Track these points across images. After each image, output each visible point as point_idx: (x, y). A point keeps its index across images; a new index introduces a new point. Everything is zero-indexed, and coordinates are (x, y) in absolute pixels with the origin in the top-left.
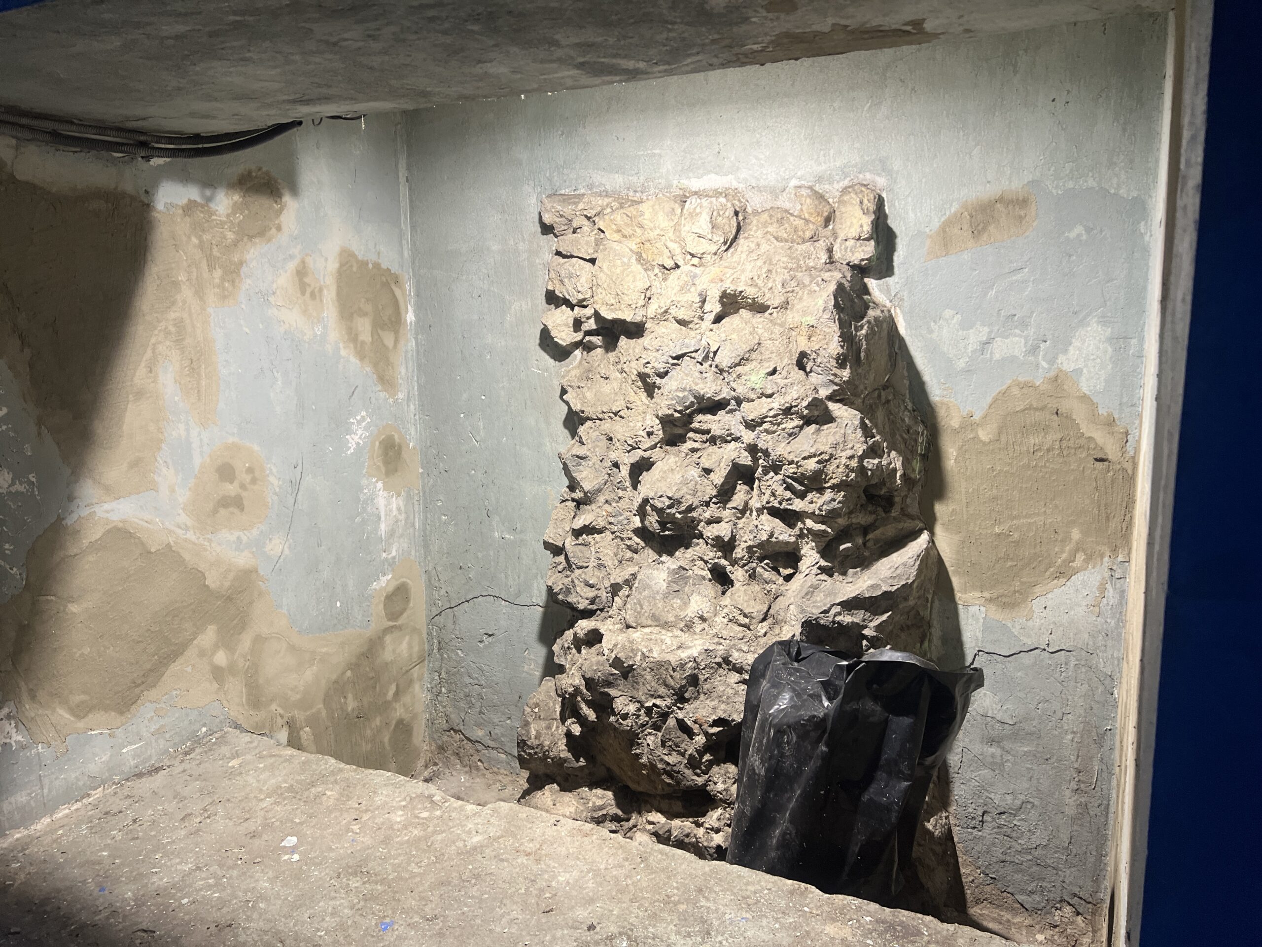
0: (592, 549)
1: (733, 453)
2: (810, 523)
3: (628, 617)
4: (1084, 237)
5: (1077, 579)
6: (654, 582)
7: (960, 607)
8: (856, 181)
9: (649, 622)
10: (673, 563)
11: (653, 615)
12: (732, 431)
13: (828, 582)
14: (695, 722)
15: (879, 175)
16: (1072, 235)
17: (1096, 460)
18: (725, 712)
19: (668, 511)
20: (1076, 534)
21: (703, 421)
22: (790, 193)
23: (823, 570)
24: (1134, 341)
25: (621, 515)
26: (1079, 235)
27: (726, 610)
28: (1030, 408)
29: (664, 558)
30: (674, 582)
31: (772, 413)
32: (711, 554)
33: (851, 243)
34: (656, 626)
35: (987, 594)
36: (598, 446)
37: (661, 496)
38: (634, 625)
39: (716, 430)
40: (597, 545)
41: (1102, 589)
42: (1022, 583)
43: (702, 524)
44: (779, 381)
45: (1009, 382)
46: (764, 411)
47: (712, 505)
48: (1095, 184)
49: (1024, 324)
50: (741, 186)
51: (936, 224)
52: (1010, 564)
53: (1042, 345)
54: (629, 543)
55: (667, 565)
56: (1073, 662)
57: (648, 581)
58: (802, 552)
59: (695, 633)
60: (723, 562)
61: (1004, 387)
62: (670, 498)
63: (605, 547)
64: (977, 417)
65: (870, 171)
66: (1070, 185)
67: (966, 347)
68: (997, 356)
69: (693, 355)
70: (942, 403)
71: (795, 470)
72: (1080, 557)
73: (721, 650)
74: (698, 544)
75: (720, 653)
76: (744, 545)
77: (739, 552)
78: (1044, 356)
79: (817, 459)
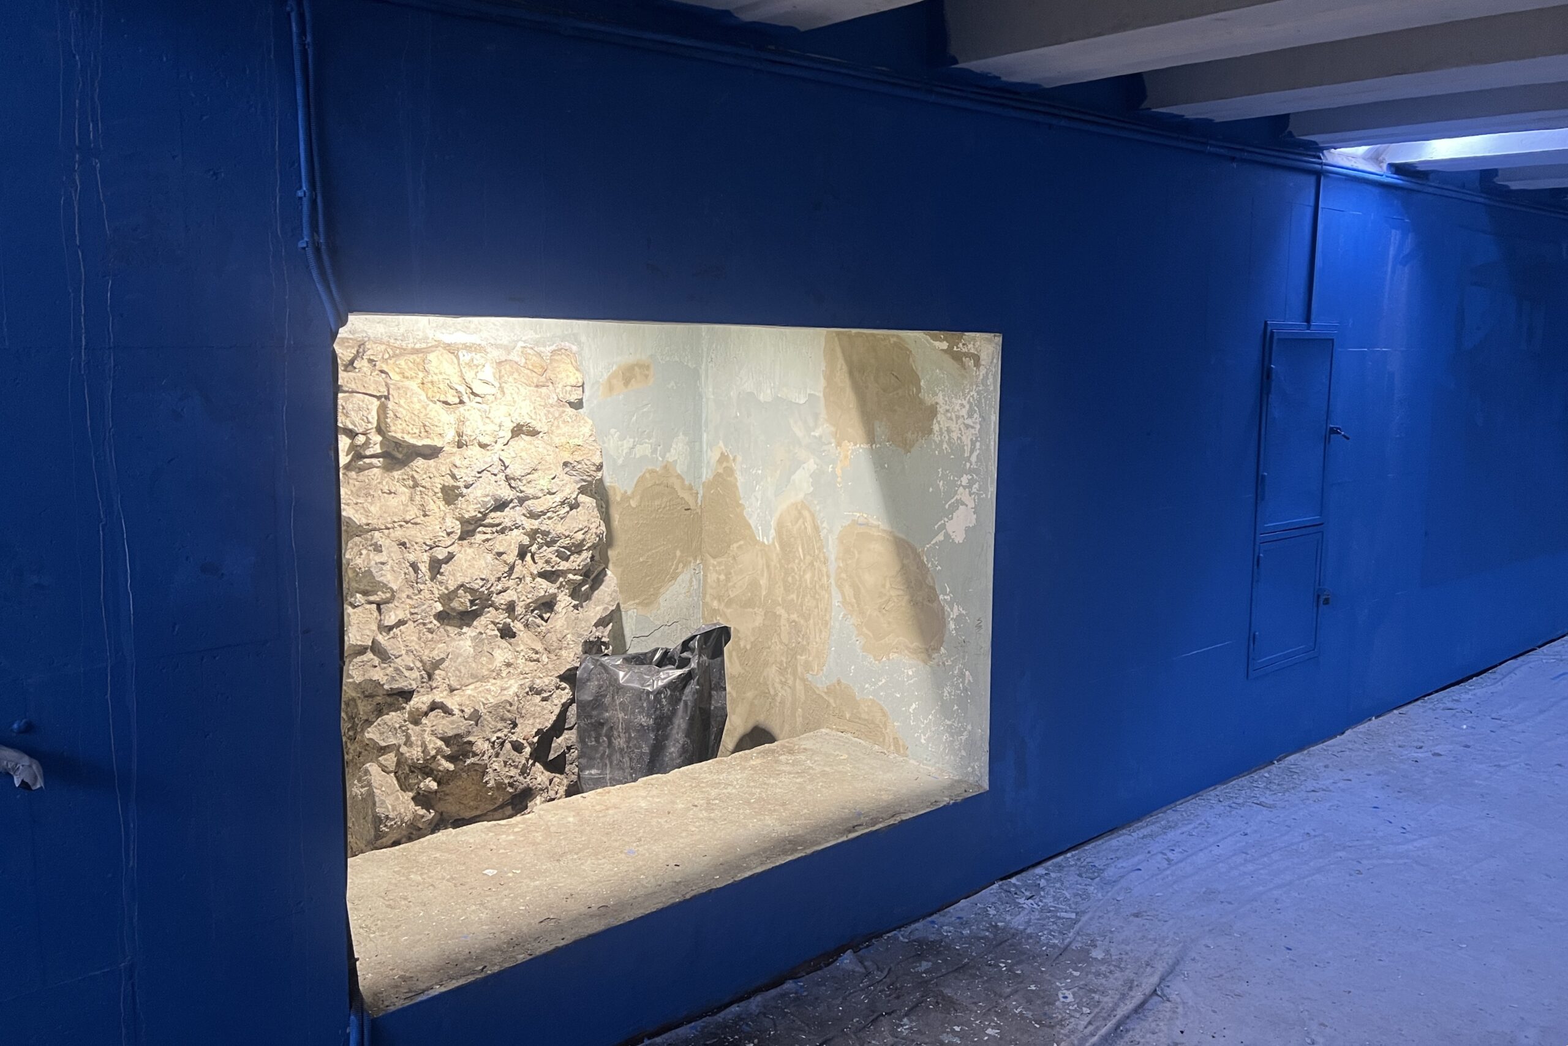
0: (399, 639)
1: (517, 537)
2: (571, 576)
3: (452, 682)
4: (675, 388)
5: (680, 578)
6: (462, 650)
7: (623, 613)
8: (560, 347)
9: (471, 681)
10: (472, 631)
11: (472, 675)
12: (517, 522)
13: (582, 613)
14: (524, 739)
15: (573, 344)
16: (670, 386)
17: (686, 510)
18: (540, 723)
19: (481, 590)
20: (678, 553)
21: (495, 517)
22: (518, 351)
23: (575, 607)
24: (697, 444)
25: (424, 605)
26: (673, 387)
27: (522, 654)
28: (655, 484)
29: (465, 629)
30: (477, 646)
31: (554, 505)
32: (502, 618)
33: (568, 388)
34: (477, 682)
35: (637, 601)
36: (392, 552)
37: (476, 579)
38: (459, 687)
39: (508, 523)
40: (403, 635)
41: (691, 581)
42: (654, 589)
43: (495, 595)
44: (558, 482)
45: (644, 470)
46: (550, 504)
47: (502, 579)
48: (678, 360)
49: (649, 437)
50: (483, 343)
51: (606, 376)
52: (648, 578)
53: (659, 448)
54: (429, 626)
55: (468, 634)
56: (679, 627)
57: (458, 651)
58: (558, 599)
59: (502, 678)
60: (508, 620)
61: (642, 474)
62: (482, 579)
63: (410, 635)
64: (629, 493)
65: (568, 341)
66: (668, 359)
67: (622, 451)
68: (638, 456)
69: (489, 469)
70: (610, 486)
71: (569, 542)
72: (681, 565)
73: (528, 683)
74: (489, 612)
75: (527, 685)
76: (521, 604)
77: (519, 610)
78: (660, 453)
79: (583, 532)
